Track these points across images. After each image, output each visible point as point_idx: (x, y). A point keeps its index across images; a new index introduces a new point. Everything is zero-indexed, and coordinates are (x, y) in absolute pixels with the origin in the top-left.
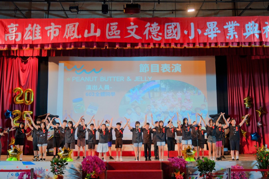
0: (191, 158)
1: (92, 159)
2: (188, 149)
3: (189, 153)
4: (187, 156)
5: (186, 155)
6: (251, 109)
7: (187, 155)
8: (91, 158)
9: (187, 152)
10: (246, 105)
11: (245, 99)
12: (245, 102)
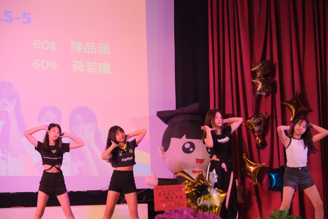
10: (257, 85)
11: (255, 66)
12: (256, 78)
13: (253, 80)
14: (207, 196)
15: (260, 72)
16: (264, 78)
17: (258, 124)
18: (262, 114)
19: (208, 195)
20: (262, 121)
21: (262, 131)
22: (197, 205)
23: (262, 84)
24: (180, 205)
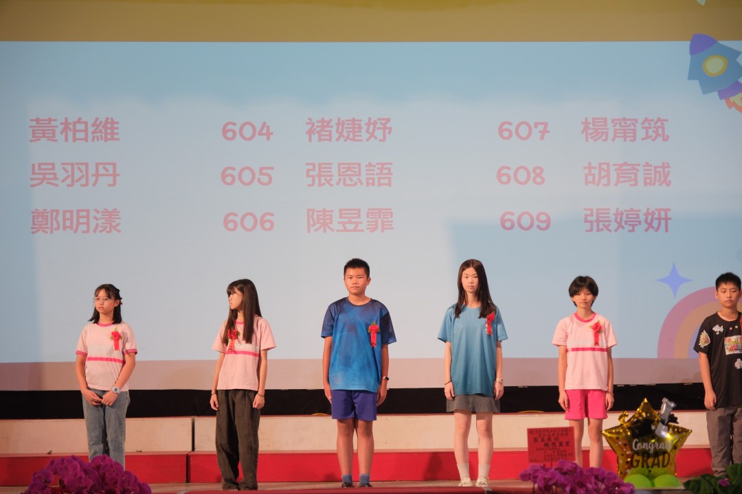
0: (655, 470)
1: (80, 473)
2: (638, 421)
3: (643, 441)
4: (636, 457)
5: (628, 456)
7: (637, 453)
8: (75, 469)
9: (634, 436)
24: (565, 455)
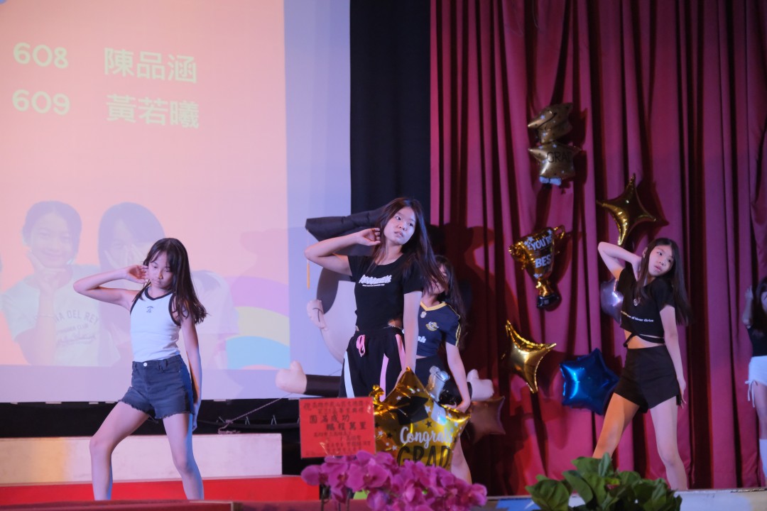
4: (405, 455)
6: (570, 191)
7: (406, 449)
10: (540, 160)
11: (538, 117)
12: (538, 144)
13: (531, 150)
14: (422, 423)
15: (549, 130)
16: (558, 145)
17: (542, 252)
18: (552, 229)
19: (425, 421)
20: (551, 244)
21: (551, 269)
22: (399, 443)
23: (553, 158)
24: (360, 444)
